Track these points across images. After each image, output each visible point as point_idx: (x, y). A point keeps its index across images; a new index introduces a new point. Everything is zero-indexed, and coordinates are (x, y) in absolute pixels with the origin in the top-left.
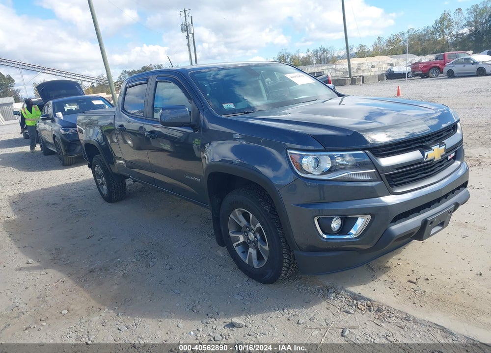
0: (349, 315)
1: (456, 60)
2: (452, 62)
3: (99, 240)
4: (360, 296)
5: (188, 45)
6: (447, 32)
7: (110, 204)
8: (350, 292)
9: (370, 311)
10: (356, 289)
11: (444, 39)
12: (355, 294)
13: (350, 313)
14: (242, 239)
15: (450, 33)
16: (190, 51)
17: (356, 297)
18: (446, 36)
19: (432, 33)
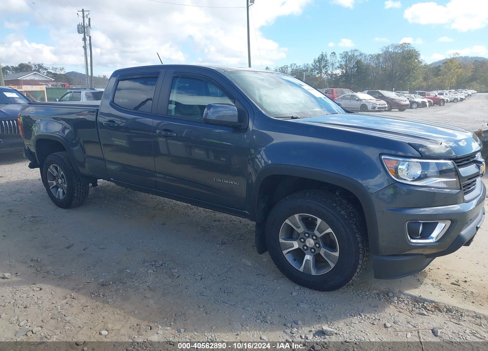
0: (425, 317)
1: (343, 95)
2: (340, 97)
3: (84, 250)
4: (422, 299)
5: (85, 48)
6: (324, 71)
7: (68, 210)
8: (410, 295)
9: (441, 312)
10: (415, 292)
11: (321, 77)
12: (416, 297)
13: (425, 315)
14: (296, 245)
15: (326, 72)
16: (86, 53)
17: (417, 300)
18: (323, 75)
19: (312, 70)
